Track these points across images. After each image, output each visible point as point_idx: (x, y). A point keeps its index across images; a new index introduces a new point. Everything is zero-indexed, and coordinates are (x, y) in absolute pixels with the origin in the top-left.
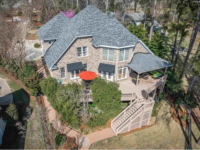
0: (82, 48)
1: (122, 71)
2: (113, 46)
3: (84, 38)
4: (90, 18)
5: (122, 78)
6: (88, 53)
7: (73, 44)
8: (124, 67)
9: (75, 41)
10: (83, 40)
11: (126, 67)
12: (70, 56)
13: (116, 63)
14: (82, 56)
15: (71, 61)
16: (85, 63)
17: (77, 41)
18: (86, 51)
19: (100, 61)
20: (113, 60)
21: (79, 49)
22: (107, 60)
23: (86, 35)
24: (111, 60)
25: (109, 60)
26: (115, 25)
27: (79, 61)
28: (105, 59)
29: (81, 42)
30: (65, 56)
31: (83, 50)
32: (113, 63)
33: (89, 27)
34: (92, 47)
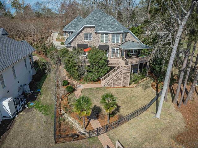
0: (88, 34)
1: (114, 51)
2: (107, 31)
3: (89, 27)
4: (95, 16)
5: (115, 57)
6: (92, 38)
7: (82, 30)
8: (116, 48)
9: (83, 29)
10: (89, 29)
11: (117, 48)
12: (80, 39)
13: (110, 44)
14: (88, 40)
15: (80, 43)
16: (90, 45)
17: (85, 29)
18: (91, 37)
19: (100, 44)
20: (108, 42)
21: (86, 34)
22: (104, 42)
23: (91, 25)
24: (106, 42)
25: (105, 42)
26: (111, 19)
27: (85, 43)
28: (103, 42)
29: (87, 30)
30: (76, 39)
31: (89, 36)
32: (108, 44)
33: (93, 21)
34: (95, 34)
